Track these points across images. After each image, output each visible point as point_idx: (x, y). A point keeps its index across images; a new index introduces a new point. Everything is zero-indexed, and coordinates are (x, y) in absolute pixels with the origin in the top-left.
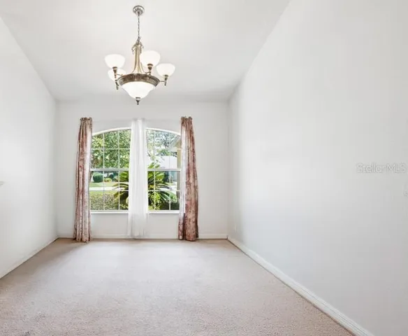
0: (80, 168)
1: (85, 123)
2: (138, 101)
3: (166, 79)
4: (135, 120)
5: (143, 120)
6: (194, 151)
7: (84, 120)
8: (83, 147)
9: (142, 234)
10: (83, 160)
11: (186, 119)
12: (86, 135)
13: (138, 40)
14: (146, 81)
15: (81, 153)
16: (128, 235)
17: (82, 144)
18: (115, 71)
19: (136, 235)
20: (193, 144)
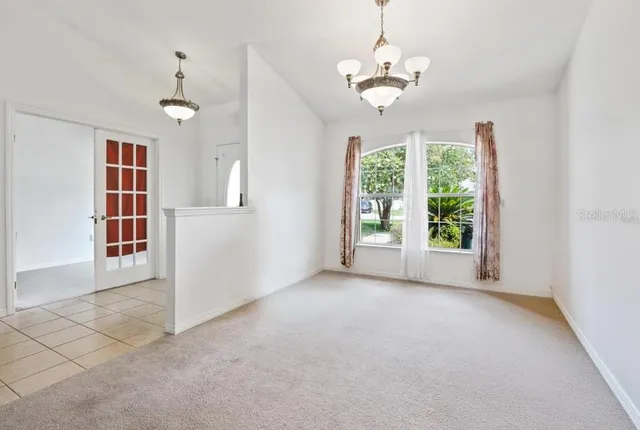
0: (347, 193)
1: (354, 143)
2: (381, 111)
3: (417, 77)
4: (412, 133)
5: (422, 132)
6: (495, 169)
7: (352, 139)
8: (350, 169)
9: (418, 276)
10: (350, 185)
11: (483, 125)
12: (354, 156)
13: (382, 36)
14: (385, 84)
15: (349, 177)
16: (400, 274)
17: (349, 167)
18: (349, 80)
19: (411, 275)
20: (495, 159)
